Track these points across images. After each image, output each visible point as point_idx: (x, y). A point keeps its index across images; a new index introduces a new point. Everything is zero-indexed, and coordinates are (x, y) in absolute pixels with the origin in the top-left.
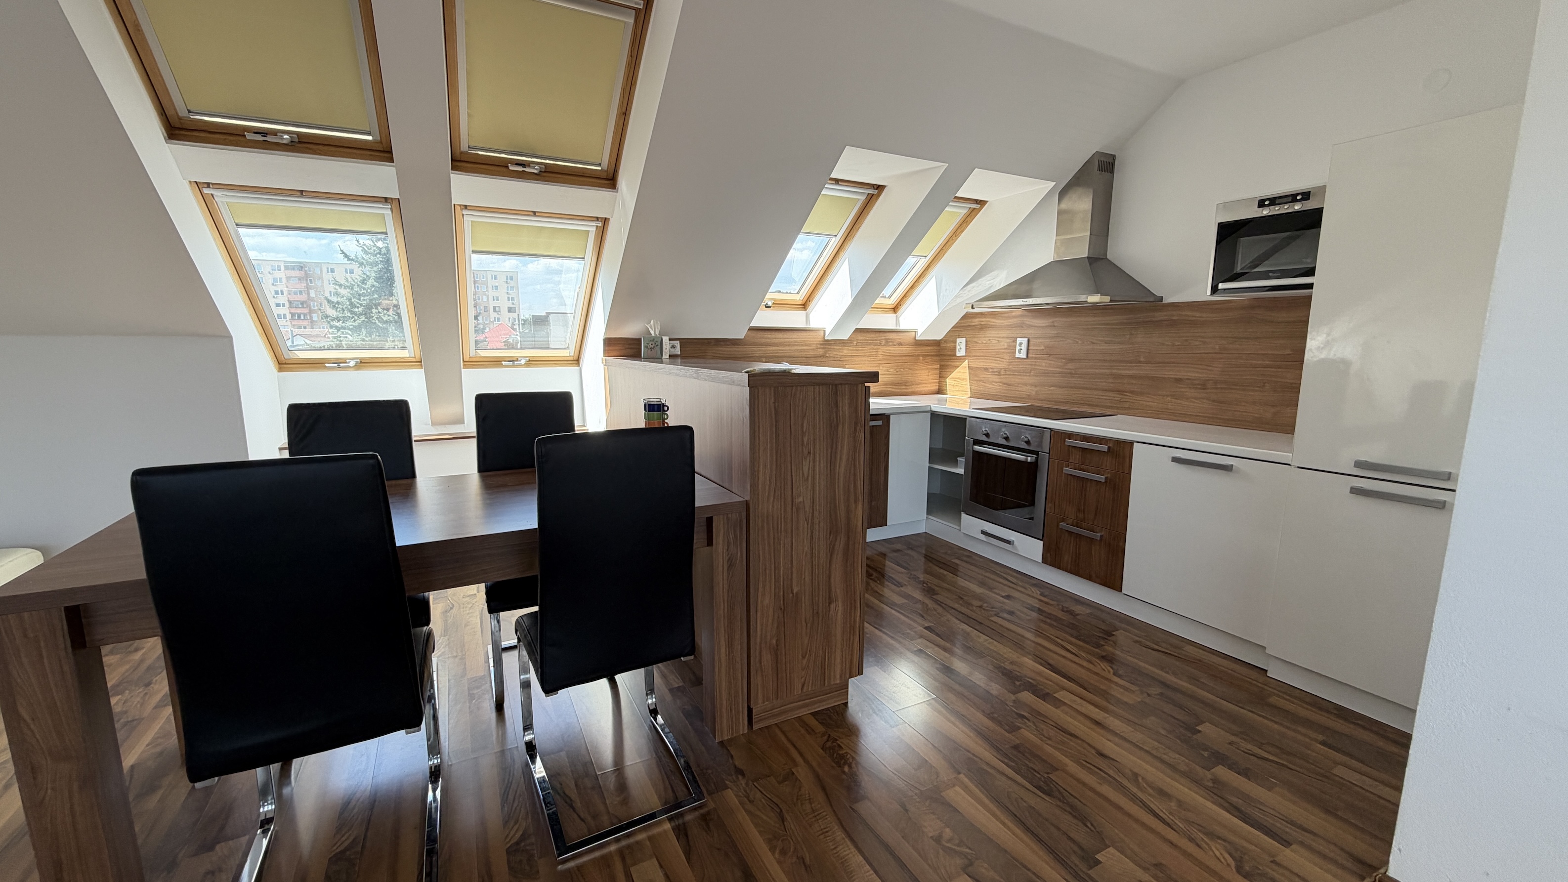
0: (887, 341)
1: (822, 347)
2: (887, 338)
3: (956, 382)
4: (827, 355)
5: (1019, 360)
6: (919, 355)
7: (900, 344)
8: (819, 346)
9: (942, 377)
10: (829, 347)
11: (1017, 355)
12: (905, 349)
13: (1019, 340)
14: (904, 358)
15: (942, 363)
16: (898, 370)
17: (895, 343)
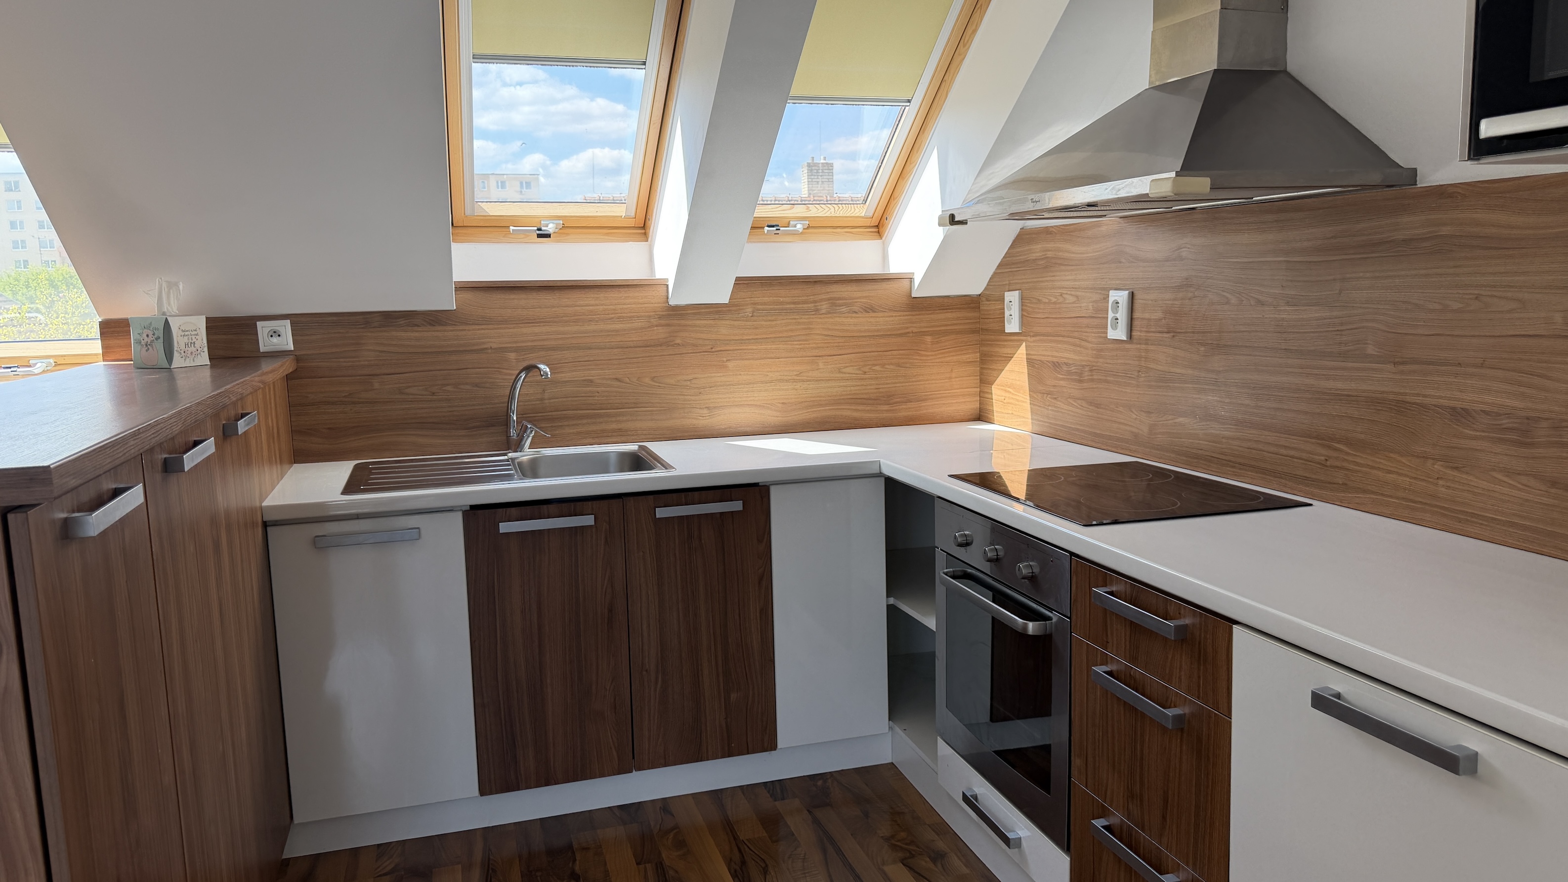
0: (834, 303)
1: (663, 322)
2: (832, 295)
3: (1007, 395)
4: (678, 341)
5: (1117, 346)
6: (924, 334)
7: (869, 309)
8: (654, 321)
9: (985, 381)
10: (683, 322)
11: (1112, 334)
12: (883, 321)
13: (1114, 295)
14: (882, 341)
15: (985, 349)
16: (866, 369)
17: (855, 308)
